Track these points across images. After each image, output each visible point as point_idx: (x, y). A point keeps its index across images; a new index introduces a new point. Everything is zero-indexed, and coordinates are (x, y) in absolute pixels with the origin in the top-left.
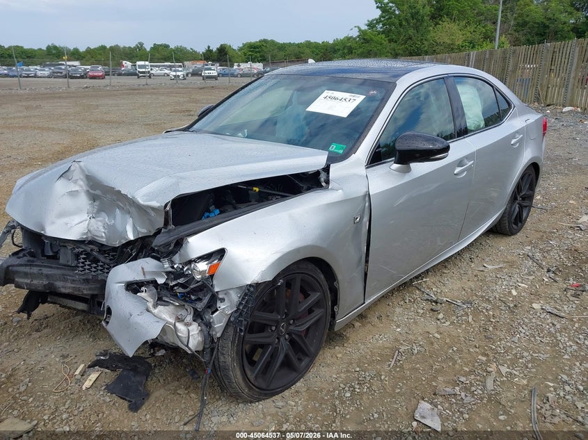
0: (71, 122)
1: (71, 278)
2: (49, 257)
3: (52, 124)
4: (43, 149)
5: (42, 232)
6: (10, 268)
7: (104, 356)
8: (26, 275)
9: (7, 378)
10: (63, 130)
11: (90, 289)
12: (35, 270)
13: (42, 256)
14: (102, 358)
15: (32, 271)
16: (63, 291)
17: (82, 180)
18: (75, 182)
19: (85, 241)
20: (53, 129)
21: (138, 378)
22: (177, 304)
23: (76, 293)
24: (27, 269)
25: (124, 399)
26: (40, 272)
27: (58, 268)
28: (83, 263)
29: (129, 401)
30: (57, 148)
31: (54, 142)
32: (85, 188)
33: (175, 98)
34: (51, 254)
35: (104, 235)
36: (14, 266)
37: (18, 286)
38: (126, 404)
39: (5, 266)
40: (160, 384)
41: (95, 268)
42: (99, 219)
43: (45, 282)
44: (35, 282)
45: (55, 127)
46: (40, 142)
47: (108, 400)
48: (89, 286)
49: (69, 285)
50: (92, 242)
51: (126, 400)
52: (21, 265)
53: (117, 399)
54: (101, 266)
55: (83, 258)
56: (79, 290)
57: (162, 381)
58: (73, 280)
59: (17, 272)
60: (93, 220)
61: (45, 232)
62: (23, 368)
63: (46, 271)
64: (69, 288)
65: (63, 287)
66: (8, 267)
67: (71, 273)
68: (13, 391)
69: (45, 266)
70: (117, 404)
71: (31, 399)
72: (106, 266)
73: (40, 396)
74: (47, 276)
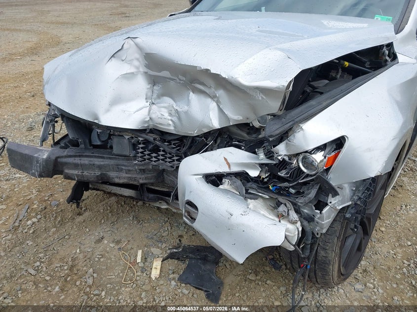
0: (32, 24)
1: (126, 168)
2: (96, 147)
3: (18, 26)
4: (17, 45)
5: (96, 121)
6: (59, 160)
7: (176, 249)
8: (76, 166)
9: (70, 270)
10: (28, 31)
11: (146, 178)
12: (85, 161)
13: (90, 146)
14: (175, 250)
15: (83, 162)
16: (117, 181)
17: (138, 59)
18: (130, 62)
19: (145, 130)
20: (20, 30)
21: (208, 267)
22: (268, 197)
23: (131, 182)
24: (77, 161)
25: (199, 289)
26: (91, 163)
27: (110, 158)
28: (142, 153)
29: (206, 291)
30: (29, 45)
31: (25, 40)
32: (142, 69)
33: (108, 4)
34: (99, 143)
35: (170, 122)
36: (62, 157)
37: (68, 177)
38: (203, 294)
39: (53, 158)
40: (228, 270)
41: (155, 157)
42: (162, 105)
43: (98, 173)
44: (86, 173)
45: (21, 28)
46: (13, 40)
47: (186, 292)
48: (146, 175)
49: (124, 175)
50: (154, 131)
51: (202, 290)
52: (70, 156)
53: (192, 289)
54: (162, 155)
55: (142, 148)
56: (135, 180)
57: (228, 266)
58: (129, 170)
59: (66, 164)
60: (154, 107)
61: (99, 121)
62: (81, 256)
63: (98, 162)
64: (124, 178)
65: (117, 178)
66: (57, 158)
67: (125, 163)
68: (81, 284)
69: (96, 157)
70: (195, 296)
71: (103, 293)
72: (168, 155)
73: (110, 289)
74: (100, 167)
